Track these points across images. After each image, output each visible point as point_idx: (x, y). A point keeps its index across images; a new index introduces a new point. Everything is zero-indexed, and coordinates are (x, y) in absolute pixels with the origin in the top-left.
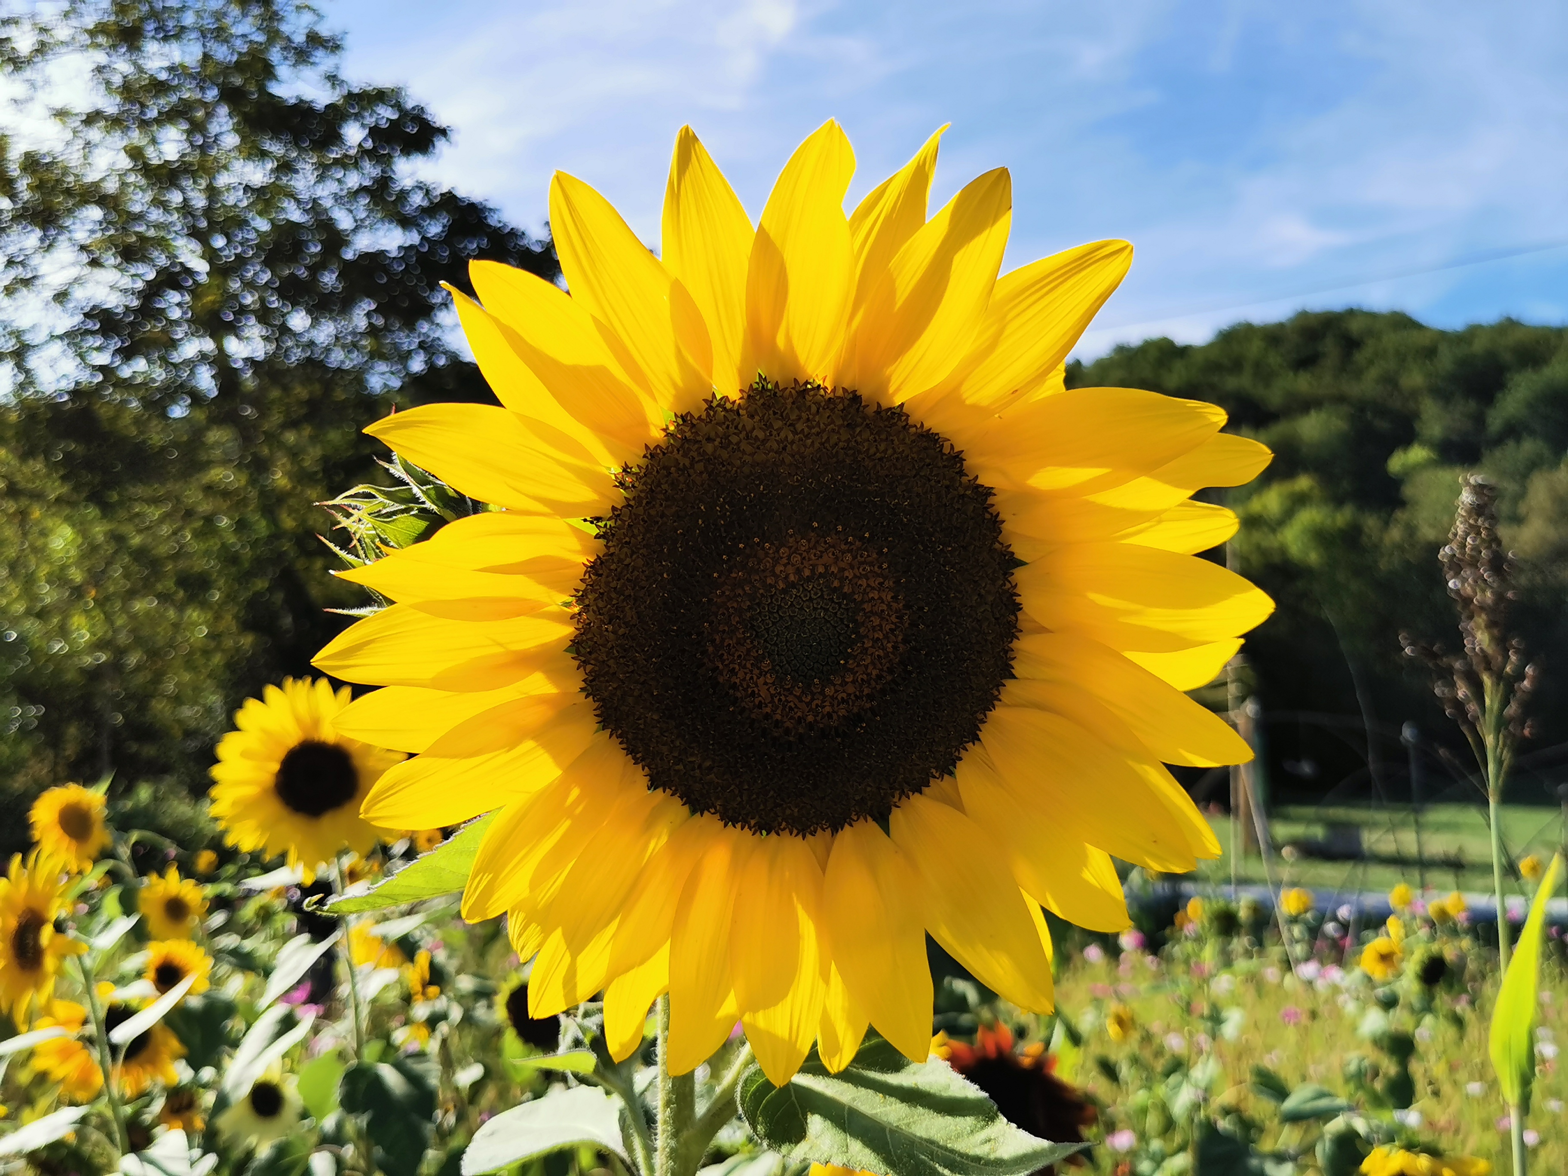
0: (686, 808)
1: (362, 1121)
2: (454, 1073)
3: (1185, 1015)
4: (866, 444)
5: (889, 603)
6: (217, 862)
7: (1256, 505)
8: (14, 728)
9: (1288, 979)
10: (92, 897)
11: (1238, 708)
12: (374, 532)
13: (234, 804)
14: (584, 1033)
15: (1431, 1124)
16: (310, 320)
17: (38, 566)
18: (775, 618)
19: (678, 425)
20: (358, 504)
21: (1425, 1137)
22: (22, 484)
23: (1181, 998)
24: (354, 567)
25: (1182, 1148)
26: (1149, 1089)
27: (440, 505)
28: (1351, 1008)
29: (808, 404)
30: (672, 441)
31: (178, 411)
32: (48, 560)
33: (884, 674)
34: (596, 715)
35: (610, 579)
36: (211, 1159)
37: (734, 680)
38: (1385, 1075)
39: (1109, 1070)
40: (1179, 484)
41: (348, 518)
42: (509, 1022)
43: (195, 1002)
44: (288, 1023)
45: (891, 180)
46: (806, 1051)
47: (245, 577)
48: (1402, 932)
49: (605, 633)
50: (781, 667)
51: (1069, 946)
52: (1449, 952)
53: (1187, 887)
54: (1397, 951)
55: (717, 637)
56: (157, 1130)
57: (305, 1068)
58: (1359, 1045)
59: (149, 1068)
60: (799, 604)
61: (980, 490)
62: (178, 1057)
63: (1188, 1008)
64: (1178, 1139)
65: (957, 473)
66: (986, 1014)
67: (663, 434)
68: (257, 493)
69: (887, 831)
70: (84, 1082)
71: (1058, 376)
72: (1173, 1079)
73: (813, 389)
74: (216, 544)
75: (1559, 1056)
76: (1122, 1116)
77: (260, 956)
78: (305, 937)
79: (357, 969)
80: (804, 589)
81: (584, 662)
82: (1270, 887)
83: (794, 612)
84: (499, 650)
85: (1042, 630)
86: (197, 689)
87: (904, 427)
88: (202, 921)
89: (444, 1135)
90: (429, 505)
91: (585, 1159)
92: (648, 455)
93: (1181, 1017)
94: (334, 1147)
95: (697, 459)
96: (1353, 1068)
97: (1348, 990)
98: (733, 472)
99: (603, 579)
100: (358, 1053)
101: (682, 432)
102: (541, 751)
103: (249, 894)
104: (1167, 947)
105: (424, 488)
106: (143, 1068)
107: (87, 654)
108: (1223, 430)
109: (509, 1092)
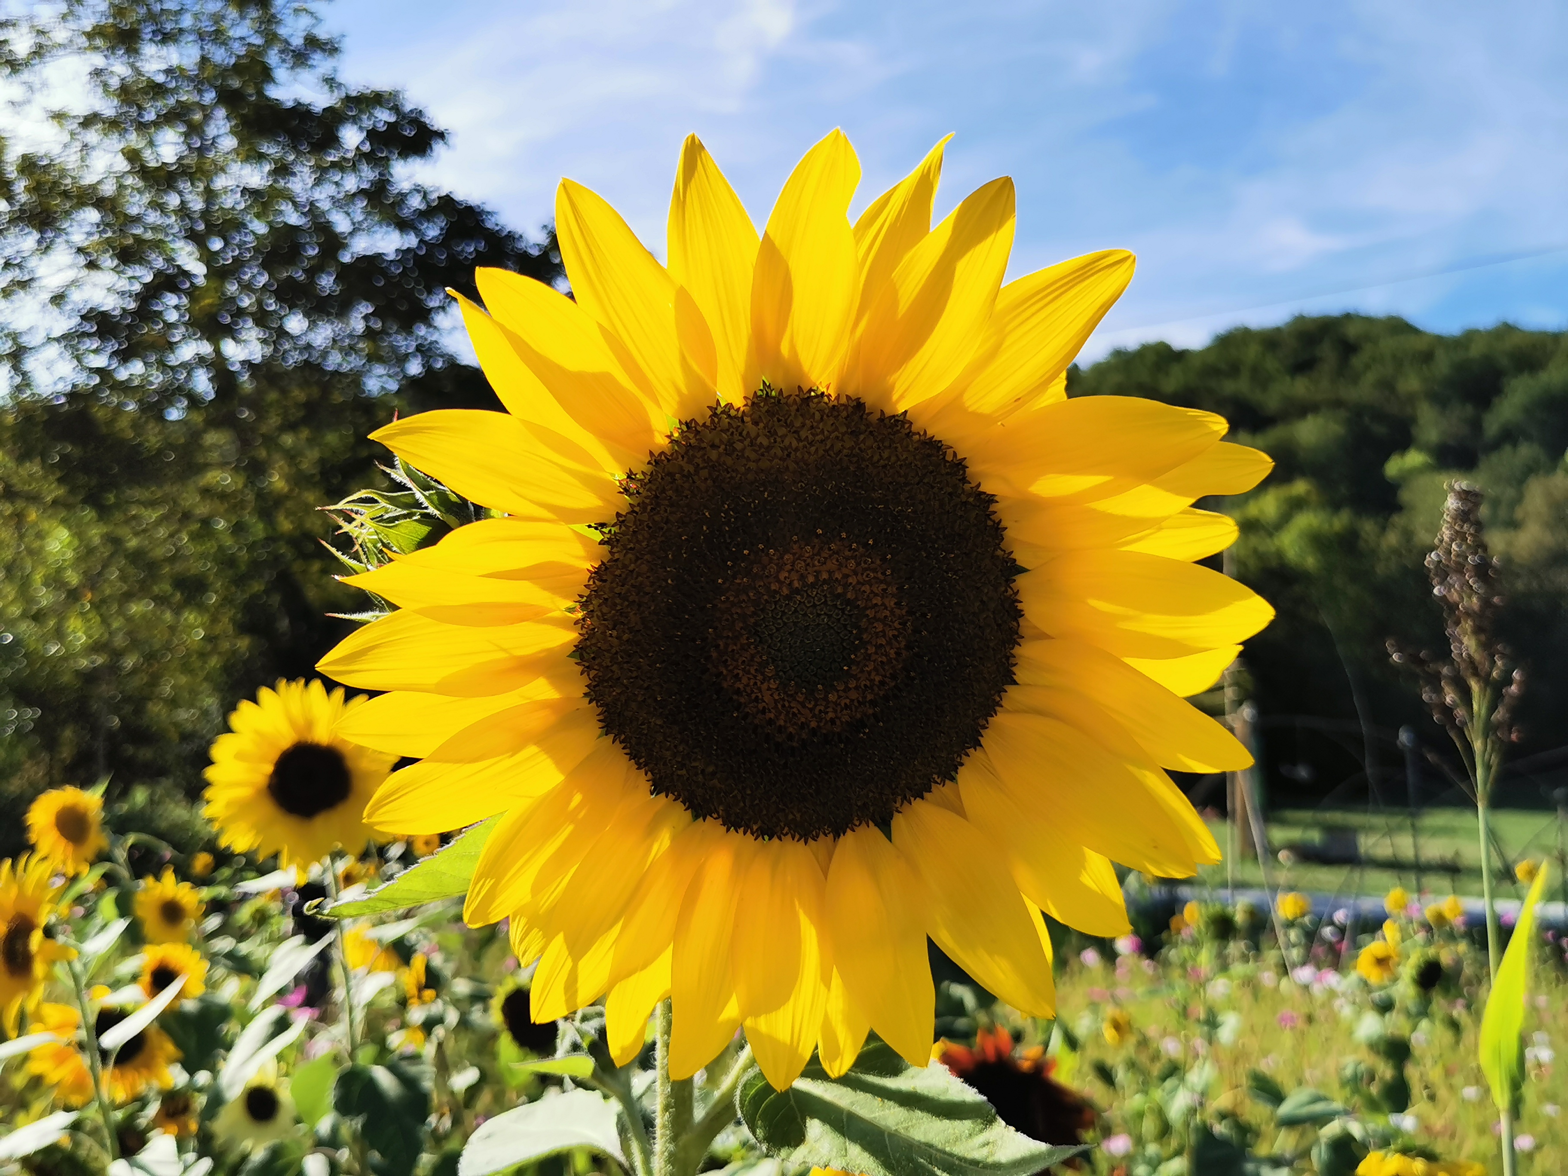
0: (688, 814)
1: (357, 1124)
2: (449, 1078)
3: (1182, 1020)
4: (869, 452)
5: (893, 609)
6: (213, 865)
7: (1253, 510)
8: (10, 731)
9: (1284, 982)
10: (87, 900)
11: (1235, 712)
12: (376, 537)
13: (229, 805)
14: (582, 1038)
15: (1427, 1129)
16: (307, 324)
17: (34, 569)
18: (779, 624)
19: (683, 432)
20: (360, 509)
21: (1421, 1141)
22: (18, 487)
23: (1177, 1002)
24: (357, 573)
25: (1178, 1153)
26: (1145, 1092)
27: (443, 509)
28: (1346, 1012)
29: (812, 411)
30: (676, 448)
31: (174, 414)
32: (44, 563)
33: (887, 680)
34: (599, 721)
35: (614, 585)
36: (206, 1163)
37: (738, 685)
38: (1381, 1079)
39: (1105, 1074)
40: (1180, 492)
41: (350, 523)
42: (505, 1027)
43: (190, 1005)
44: (282, 1025)
45: (895, 189)
46: (808, 1056)
47: (240, 581)
48: (1398, 936)
49: (610, 639)
50: (785, 673)
51: (1065, 950)
52: (1445, 957)
53: (1184, 891)
54: (1393, 955)
55: (721, 643)
56: (151, 1134)
57: (299, 1072)
58: (1356, 1049)
59: (144, 1072)
60: (802, 610)
61: (983, 496)
62: (172, 1061)
63: (1185, 1012)
64: (1174, 1143)
65: (960, 480)
66: (982, 1018)
67: (667, 441)
68: (253, 497)
69: (889, 836)
70: (78, 1086)
71: (1061, 383)
72: (1169, 1083)
73: (817, 396)
74: (212, 547)
75: (1555, 1060)
76: (1119, 1121)
77: (255, 960)
78: (300, 938)
79: (352, 974)
80: (808, 595)
81: (588, 667)
82: (1267, 891)
83: (797, 618)
84: (502, 655)
85: (1043, 636)
86: (194, 693)
87: (908, 435)
88: (198, 924)
89: (438, 1138)
90: (432, 510)
91: (581, 1163)
92: (653, 462)
93: (1178, 1022)
94: (330, 1151)
95: (701, 466)
96: (1349, 1072)
97: (1344, 994)
98: (737, 478)
99: (608, 584)
100: (352, 1055)
101: (686, 438)
102: (543, 756)
103: (245, 897)
104: (1164, 951)
105: (427, 493)
106: (139, 1073)
107: (83, 657)
108: (1224, 439)
109: (504, 1096)
